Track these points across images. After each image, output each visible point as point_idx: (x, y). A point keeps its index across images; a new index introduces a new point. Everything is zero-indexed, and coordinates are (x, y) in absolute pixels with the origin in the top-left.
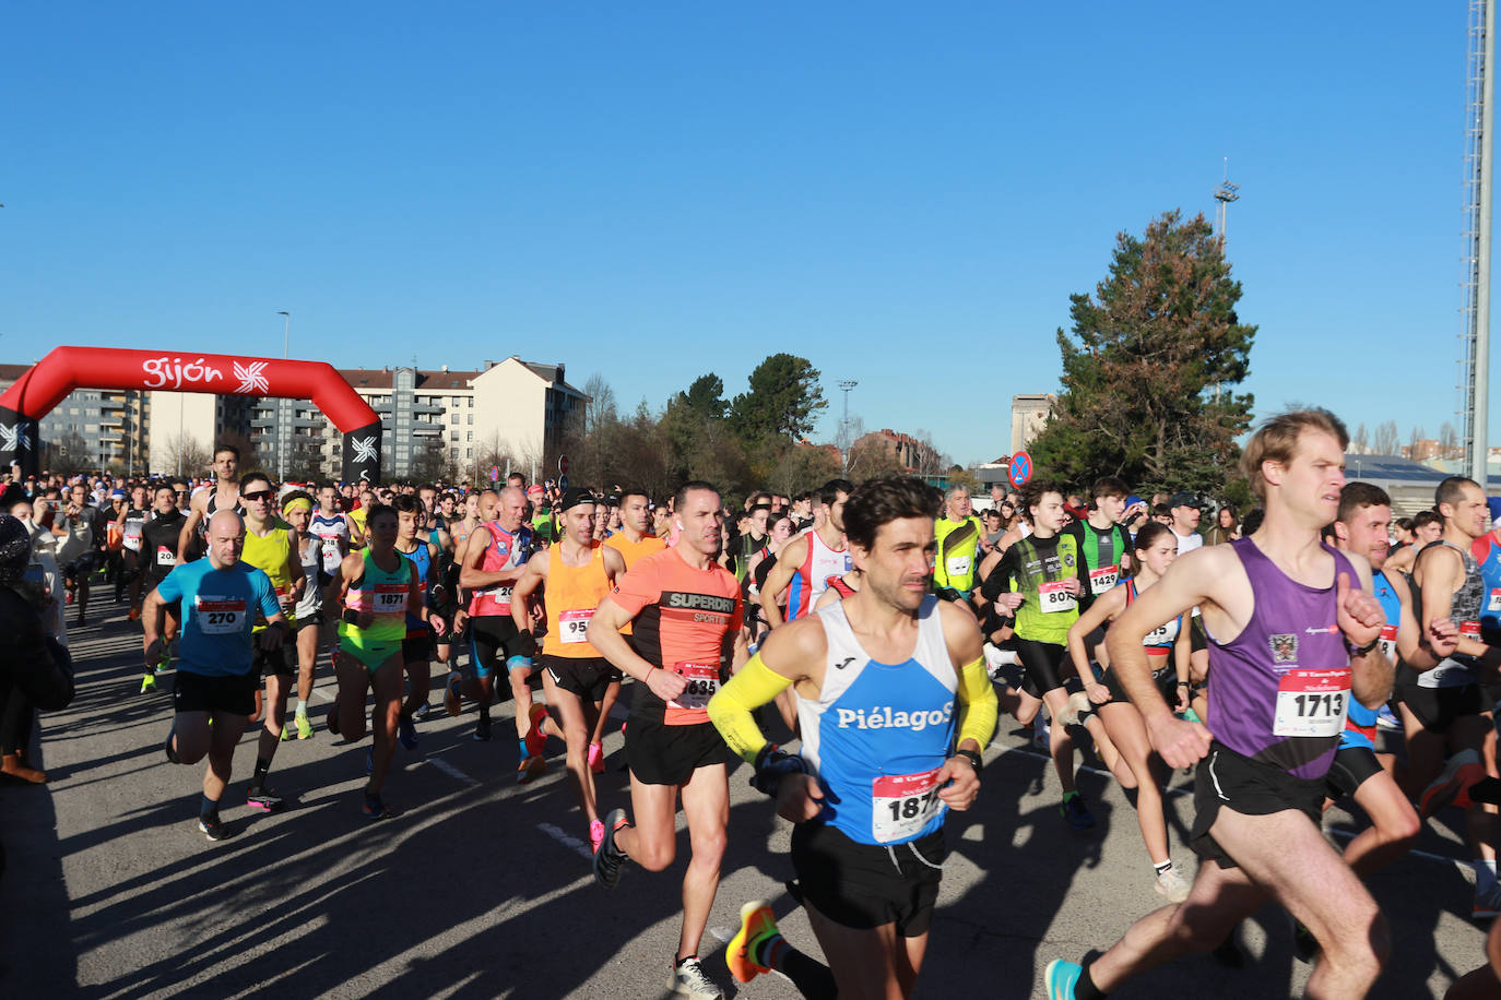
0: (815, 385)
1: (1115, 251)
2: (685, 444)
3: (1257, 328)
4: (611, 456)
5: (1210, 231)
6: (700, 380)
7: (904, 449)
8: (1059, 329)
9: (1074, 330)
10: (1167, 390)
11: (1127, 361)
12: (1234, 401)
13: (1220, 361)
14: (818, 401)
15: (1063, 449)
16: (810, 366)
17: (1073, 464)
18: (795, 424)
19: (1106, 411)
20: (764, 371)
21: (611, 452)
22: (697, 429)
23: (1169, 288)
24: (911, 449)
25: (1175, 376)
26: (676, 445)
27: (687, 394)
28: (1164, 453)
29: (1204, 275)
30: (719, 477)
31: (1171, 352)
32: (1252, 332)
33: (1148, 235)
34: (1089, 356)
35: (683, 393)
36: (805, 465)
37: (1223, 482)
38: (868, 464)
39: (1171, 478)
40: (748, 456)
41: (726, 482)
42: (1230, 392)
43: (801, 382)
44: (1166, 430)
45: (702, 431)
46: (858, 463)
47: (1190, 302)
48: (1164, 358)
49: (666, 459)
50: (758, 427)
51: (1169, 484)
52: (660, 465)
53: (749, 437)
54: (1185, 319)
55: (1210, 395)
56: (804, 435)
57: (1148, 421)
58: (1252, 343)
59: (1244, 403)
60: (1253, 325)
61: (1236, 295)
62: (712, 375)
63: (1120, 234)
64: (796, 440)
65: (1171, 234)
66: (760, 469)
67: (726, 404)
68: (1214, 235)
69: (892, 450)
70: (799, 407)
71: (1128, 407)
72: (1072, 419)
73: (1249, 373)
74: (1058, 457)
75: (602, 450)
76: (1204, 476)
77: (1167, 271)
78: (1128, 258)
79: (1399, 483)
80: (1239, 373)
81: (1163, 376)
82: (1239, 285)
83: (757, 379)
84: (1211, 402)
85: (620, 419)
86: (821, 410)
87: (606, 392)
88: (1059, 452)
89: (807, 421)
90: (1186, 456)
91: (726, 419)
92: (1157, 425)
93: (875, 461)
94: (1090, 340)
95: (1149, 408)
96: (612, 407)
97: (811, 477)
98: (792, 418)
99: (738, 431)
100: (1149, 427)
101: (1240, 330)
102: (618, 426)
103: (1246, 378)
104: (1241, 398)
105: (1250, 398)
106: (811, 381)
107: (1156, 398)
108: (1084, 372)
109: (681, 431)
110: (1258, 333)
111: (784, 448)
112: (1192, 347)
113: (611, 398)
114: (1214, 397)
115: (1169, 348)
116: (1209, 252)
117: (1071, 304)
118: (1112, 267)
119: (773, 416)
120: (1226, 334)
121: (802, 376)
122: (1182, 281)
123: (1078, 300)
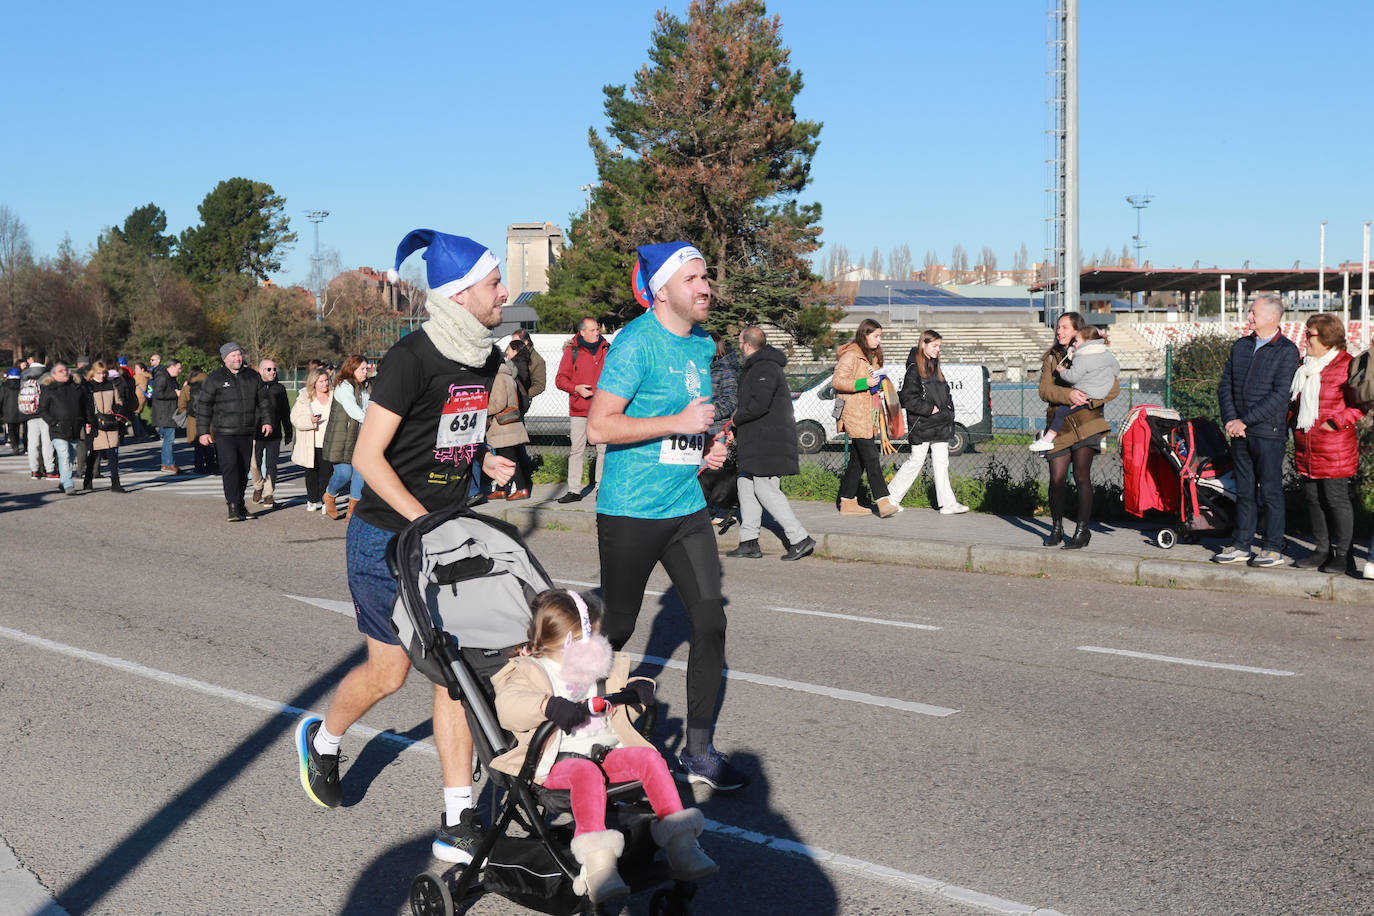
0: (280, 215)
1: (655, 34)
2: (123, 289)
3: (821, 126)
4: (28, 307)
5: (763, 11)
6: (136, 212)
7: (386, 289)
8: (591, 130)
9: (609, 130)
10: (731, 199)
11: (680, 165)
12: (799, 212)
13: (783, 164)
14: (285, 233)
15: (603, 276)
16: (273, 192)
17: (617, 291)
18: (259, 262)
19: (659, 225)
20: (216, 198)
21: (28, 302)
22: (137, 270)
23: (723, 77)
24: (395, 289)
25: (740, 180)
26: (112, 292)
27: (122, 229)
28: (728, 274)
29: (762, 61)
30: (170, 327)
31: (731, 153)
32: (816, 131)
33: (692, 15)
34: (629, 162)
35: (116, 229)
36: (274, 311)
37: (796, 305)
38: (349, 306)
39: (737, 306)
40: (203, 301)
41: (177, 333)
42: (794, 202)
43: (263, 212)
44: (728, 247)
45: (144, 273)
46: (340, 307)
47: (748, 93)
48: (724, 161)
49: (100, 308)
50: (213, 267)
51: (736, 311)
52: (93, 315)
53: (202, 279)
54: (747, 112)
55: (771, 206)
56: (270, 274)
57: (706, 237)
58: (817, 143)
59: (811, 213)
60: (817, 122)
61: (796, 87)
62: (151, 206)
63: (659, 14)
64: (261, 282)
65: (719, 13)
66: (219, 317)
67: (172, 240)
68: (767, 16)
69: (373, 291)
70: (262, 241)
71: (684, 218)
72: (617, 236)
73: (811, 181)
74: (600, 284)
75: (16, 299)
76: (774, 302)
77: (721, 56)
78: (669, 43)
79: (929, 309)
80: (799, 179)
81: (724, 181)
82: (799, 74)
83: (209, 209)
84: (774, 213)
85: (37, 261)
86: (289, 244)
87: (16, 227)
88: (597, 278)
89: (273, 257)
90: (755, 276)
91: (172, 259)
92: (718, 241)
93: (358, 303)
94: (630, 143)
95: (708, 222)
96: (25, 247)
97: (282, 323)
98: (254, 255)
99: (189, 271)
100: (708, 244)
101: (804, 127)
102: (36, 271)
103: (807, 186)
104: (807, 209)
105: (817, 207)
106: (274, 210)
107: (716, 209)
108: (624, 181)
109: (116, 273)
110: (822, 130)
111: (247, 291)
112: (757, 146)
113: (23, 234)
114: (775, 208)
115: (729, 148)
116: (763, 34)
117: (605, 98)
118: (651, 52)
119: (231, 253)
120: (790, 131)
121: (263, 205)
122: (737, 69)
123: (613, 92)
